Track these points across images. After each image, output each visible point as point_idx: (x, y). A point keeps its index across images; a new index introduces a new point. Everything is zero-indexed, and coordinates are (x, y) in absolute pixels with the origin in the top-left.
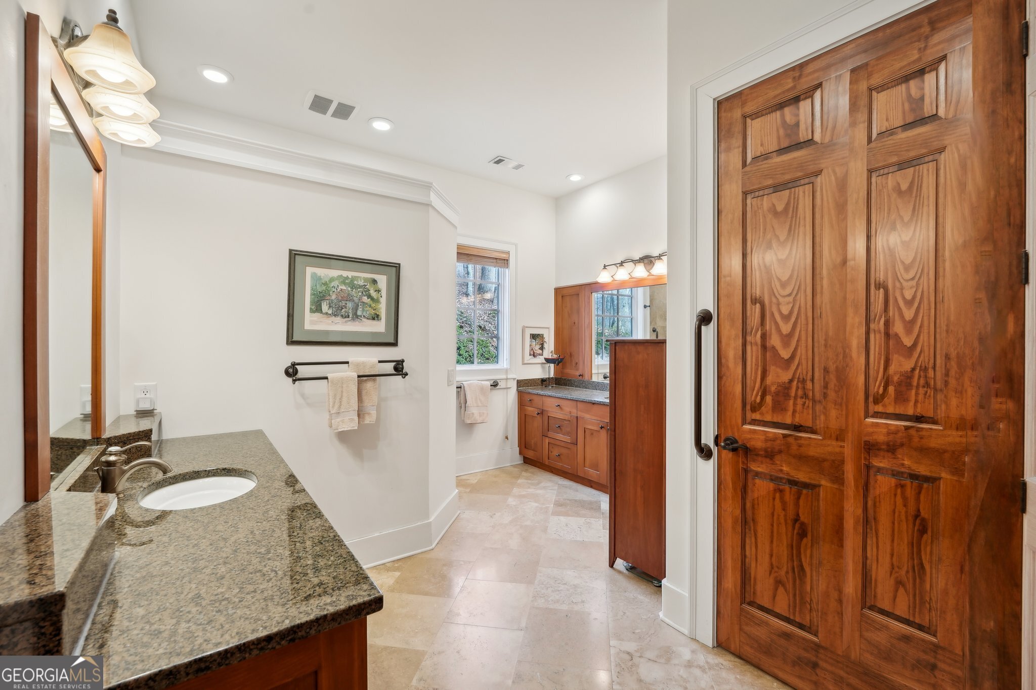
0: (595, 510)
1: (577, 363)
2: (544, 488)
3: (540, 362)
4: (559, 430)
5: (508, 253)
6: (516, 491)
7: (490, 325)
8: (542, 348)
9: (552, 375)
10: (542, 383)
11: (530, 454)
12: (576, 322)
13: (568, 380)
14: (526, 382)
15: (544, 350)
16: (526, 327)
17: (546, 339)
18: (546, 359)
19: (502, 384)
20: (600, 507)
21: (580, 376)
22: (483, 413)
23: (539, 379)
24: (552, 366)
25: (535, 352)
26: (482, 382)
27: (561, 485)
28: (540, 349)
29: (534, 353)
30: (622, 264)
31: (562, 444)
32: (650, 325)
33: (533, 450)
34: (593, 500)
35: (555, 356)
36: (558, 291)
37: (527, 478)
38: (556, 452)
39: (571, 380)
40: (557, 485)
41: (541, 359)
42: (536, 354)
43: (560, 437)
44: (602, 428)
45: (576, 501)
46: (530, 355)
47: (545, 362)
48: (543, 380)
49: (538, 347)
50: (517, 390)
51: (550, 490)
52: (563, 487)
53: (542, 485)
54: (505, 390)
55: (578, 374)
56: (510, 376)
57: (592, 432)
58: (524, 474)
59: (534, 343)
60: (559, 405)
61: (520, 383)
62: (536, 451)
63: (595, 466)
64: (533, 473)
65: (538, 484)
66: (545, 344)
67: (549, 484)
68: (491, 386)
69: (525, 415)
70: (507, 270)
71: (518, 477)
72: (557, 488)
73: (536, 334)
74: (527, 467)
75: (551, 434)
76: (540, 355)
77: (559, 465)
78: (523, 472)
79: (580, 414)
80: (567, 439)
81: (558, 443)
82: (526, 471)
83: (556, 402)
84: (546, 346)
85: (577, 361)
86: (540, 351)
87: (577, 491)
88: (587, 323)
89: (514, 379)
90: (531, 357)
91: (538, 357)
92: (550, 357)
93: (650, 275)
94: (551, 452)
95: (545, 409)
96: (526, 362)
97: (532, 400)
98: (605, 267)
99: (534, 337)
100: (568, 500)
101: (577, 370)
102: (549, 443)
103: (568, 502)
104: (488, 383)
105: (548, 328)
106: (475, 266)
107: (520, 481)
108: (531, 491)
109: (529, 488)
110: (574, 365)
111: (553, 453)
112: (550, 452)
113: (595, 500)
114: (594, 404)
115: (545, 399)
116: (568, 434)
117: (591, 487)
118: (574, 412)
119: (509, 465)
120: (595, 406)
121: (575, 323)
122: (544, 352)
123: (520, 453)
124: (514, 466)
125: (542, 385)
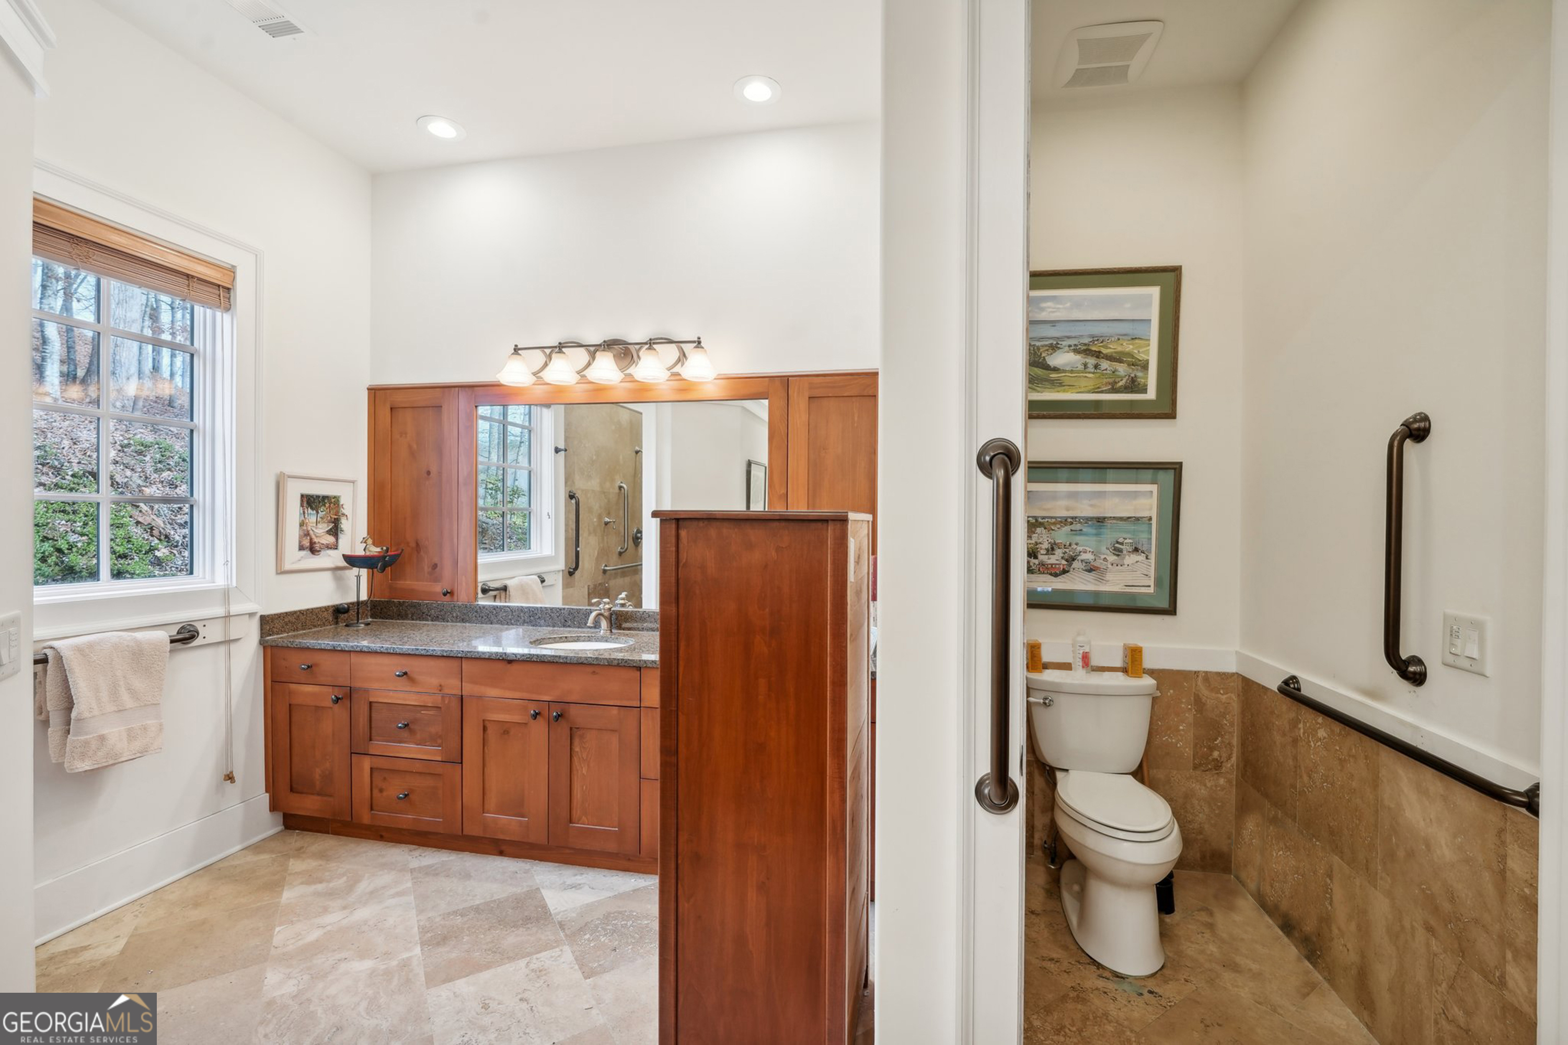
0: (538, 920)
1: (435, 566)
2: (374, 895)
3: (332, 566)
4: (405, 734)
5: (232, 270)
6: (282, 935)
7: (128, 473)
8: (335, 531)
9: (364, 597)
10: (337, 618)
11: (308, 805)
12: (434, 470)
13: (413, 606)
14: (292, 619)
15: (340, 535)
16: (289, 477)
17: (347, 510)
18: (346, 557)
19: (209, 633)
20: (545, 907)
21: (445, 594)
22: (145, 729)
23: (326, 609)
24: (364, 572)
25: (316, 540)
26: (139, 635)
27: (420, 869)
28: (329, 532)
29: (312, 543)
30: (560, 347)
31: (418, 767)
32: (566, 486)
33: (319, 794)
34: (518, 890)
35: (375, 550)
36: (376, 394)
37: (311, 878)
38: (394, 789)
39: (420, 605)
40: (408, 876)
41: (333, 558)
42: (317, 547)
43: (410, 749)
44: (536, 716)
45: (477, 909)
46: (301, 548)
47: (343, 563)
48: (338, 612)
49: (323, 528)
50: (262, 643)
51: (393, 896)
52: (427, 874)
53: (363, 886)
54: (222, 649)
55: (438, 588)
56: (235, 609)
57: (505, 730)
58: (296, 865)
59: (313, 519)
60: (405, 674)
61: (268, 624)
62: (331, 796)
63: (516, 807)
64: (322, 855)
65: (350, 888)
66: (343, 520)
67: (385, 878)
68: (172, 641)
69: (290, 705)
70: (227, 317)
71: (275, 885)
72: (409, 884)
73: (318, 497)
74: (296, 840)
75: (378, 746)
76: (328, 547)
77: (407, 818)
78: (292, 861)
79: (468, 689)
80: (431, 752)
81: (402, 765)
82: (299, 853)
83: (396, 666)
84: (345, 524)
85: (436, 560)
86: (330, 539)
87: (467, 876)
88: (464, 470)
89: (251, 615)
90: (303, 553)
91: (322, 553)
92: (362, 553)
93: (630, 378)
94: (381, 791)
95: (357, 684)
96: (287, 566)
97: (316, 665)
98: (517, 350)
99: (310, 502)
100: (455, 913)
101: (437, 580)
102: (371, 768)
103: (459, 920)
104: (163, 636)
105: (353, 482)
106: (104, 281)
107: (288, 895)
108: (334, 918)
109: (325, 910)
110: (427, 569)
111: (385, 794)
112: (375, 791)
113: (525, 890)
114: (510, 662)
115: (354, 659)
116: (433, 740)
117: (501, 853)
118: (452, 686)
119: (238, 847)
120: (515, 667)
121: (429, 473)
122: (340, 541)
123: (274, 807)
124: (256, 848)
125: (337, 623)
